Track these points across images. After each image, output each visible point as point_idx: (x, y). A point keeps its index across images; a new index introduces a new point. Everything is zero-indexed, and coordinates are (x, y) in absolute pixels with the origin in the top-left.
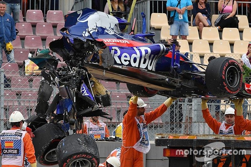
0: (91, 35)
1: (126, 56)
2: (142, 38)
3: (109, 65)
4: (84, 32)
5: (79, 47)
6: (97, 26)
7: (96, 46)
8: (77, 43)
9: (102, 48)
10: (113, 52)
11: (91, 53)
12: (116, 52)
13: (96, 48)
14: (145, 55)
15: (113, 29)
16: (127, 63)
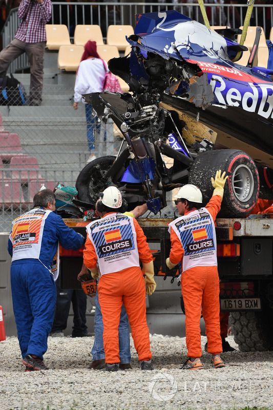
0: (178, 53)
1: (234, 94)
2: (265, 75)
3: (205, 102)
4: (167, 47)
5: (157, 71)
6: (189, 42)
7: (186, 71)
8: (154, 63)
9: (196, 75)
10: (213, 83)
11: (176, 80)
12: (218, 84)
13: (185, 74)
14: (268, 96)
15: (217, 52)
16: (237, 105)
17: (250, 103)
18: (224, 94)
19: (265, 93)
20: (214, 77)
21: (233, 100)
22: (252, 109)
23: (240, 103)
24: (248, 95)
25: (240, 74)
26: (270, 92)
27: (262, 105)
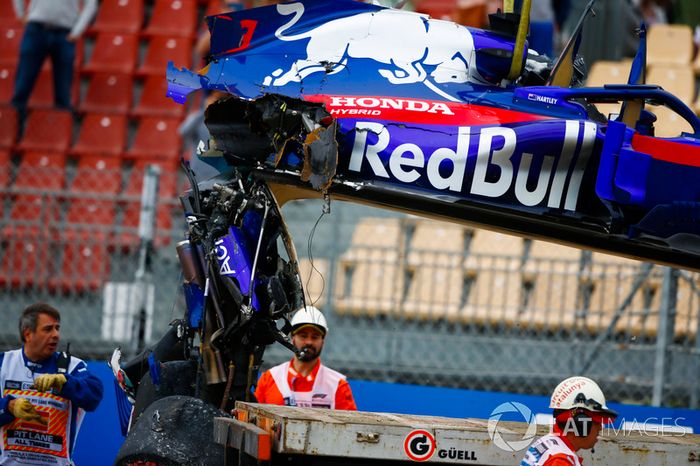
7: (311, 118)
10: (362, 138)
12: (373, 138)
14: (491, 152)
15: (430, 68)
16: (414, 176)
17: (446, 169)
18: (385, 156)
19: (485, 146)
20: (360, 125)
21: (406, 168)
22: (455, 182)
23: (423, 171)
24: (443, 153)
25: (447, 111)
26: (498, 143)
27: (480, 171)
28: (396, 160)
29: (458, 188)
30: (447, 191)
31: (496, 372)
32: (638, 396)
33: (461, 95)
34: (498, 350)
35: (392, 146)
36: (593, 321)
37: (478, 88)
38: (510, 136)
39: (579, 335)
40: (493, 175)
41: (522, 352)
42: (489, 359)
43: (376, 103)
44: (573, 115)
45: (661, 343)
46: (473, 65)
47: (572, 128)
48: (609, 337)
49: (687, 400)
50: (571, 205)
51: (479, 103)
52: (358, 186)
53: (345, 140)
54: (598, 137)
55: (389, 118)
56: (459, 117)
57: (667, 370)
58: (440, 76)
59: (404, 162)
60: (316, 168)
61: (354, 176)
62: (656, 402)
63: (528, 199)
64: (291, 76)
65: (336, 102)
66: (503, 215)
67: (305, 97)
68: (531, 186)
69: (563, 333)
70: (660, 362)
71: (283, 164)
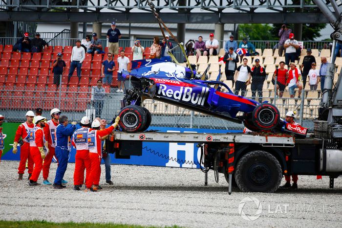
1: (170, 91)
6: (159, 71)
12: (163, 88)
15: (176, 75)
16: (171, 96)
17: (177, 95)
18: (165, 91)
19: (186, 91)
20: (161, 85)
21: (169, 94)
22: (179, 98)
23: (173, 95)
24: (177, 92)
25: (179, 83)
26: (188, 91)
27: (184, 96)
28: (167, 93)
29: (180, 99)
30: (177, 99)
31: (161, 123)
32: (188, 126)
33: (182, 80)
34: (161, 119)
35: (167, 90)
36: (179, 112)
37: (185, 79)
38: (191, 89)
39: (176, 115)
40: (187, 97)
41: (166, 119)
42: (159, 121)
43: (164, 81)
44: (204, 86)
45: (192, 116)
46: (185, 75)
47: (204, 89)
48: (182, 116)
49: (197, 127)
50: (202, 104)
51: (185, 82)
52: (159, 97)
53: (158, 88)
54: (209, 91)
55: (166, 84)
56: (181, 85)
57: (193, 121)
58: (178, 76)
59: (169, 93)
60: (151, 93)
61: (159, 95)
62: (191, 127)
63: (194, 102)
64: (148, 74)
65: (156, 80)
66: (188, 105)
67: (150, 78)
68: (195, 100)
69: (173, 115)
70: (191, 119)
71: (145, 92)
